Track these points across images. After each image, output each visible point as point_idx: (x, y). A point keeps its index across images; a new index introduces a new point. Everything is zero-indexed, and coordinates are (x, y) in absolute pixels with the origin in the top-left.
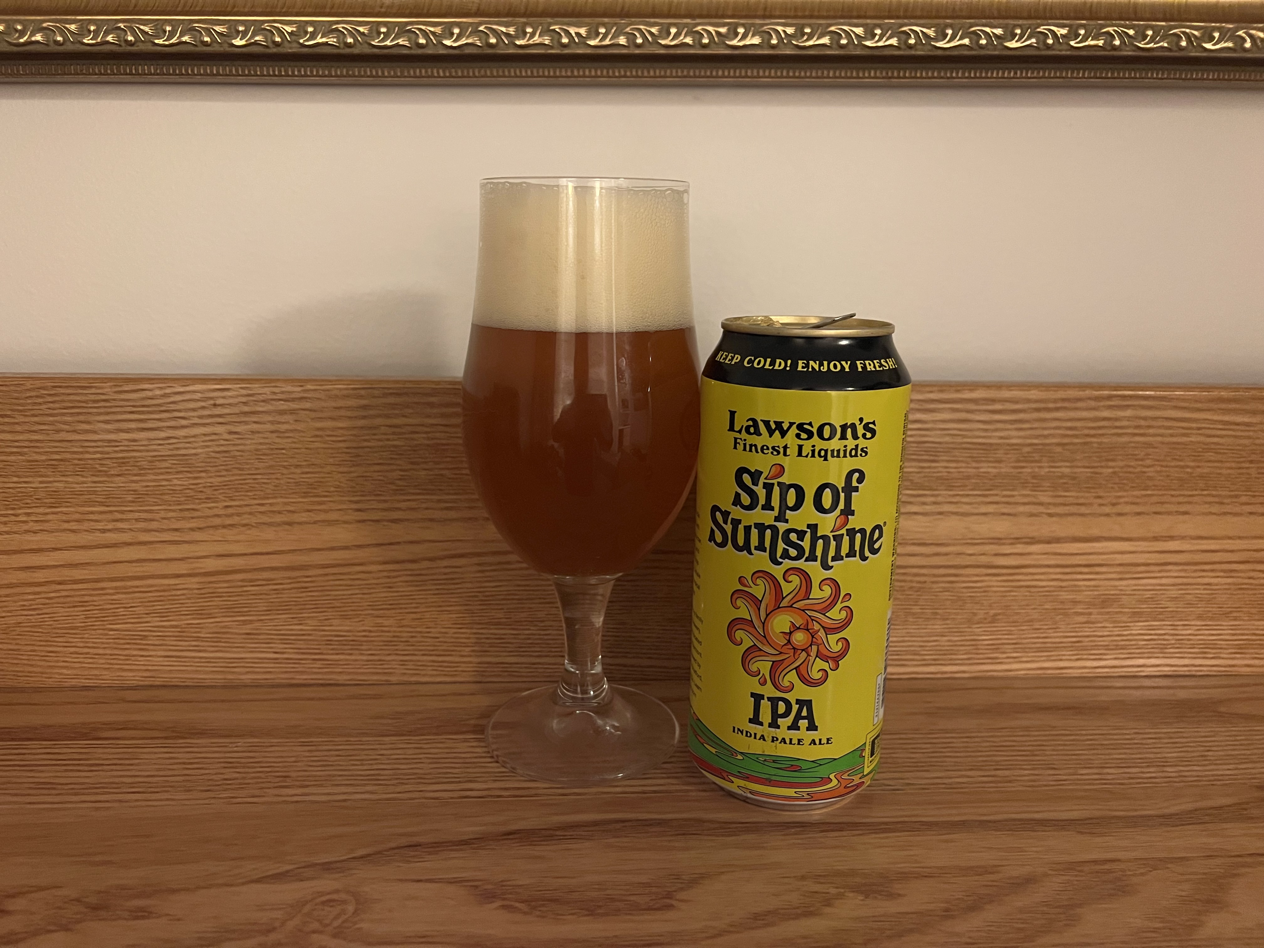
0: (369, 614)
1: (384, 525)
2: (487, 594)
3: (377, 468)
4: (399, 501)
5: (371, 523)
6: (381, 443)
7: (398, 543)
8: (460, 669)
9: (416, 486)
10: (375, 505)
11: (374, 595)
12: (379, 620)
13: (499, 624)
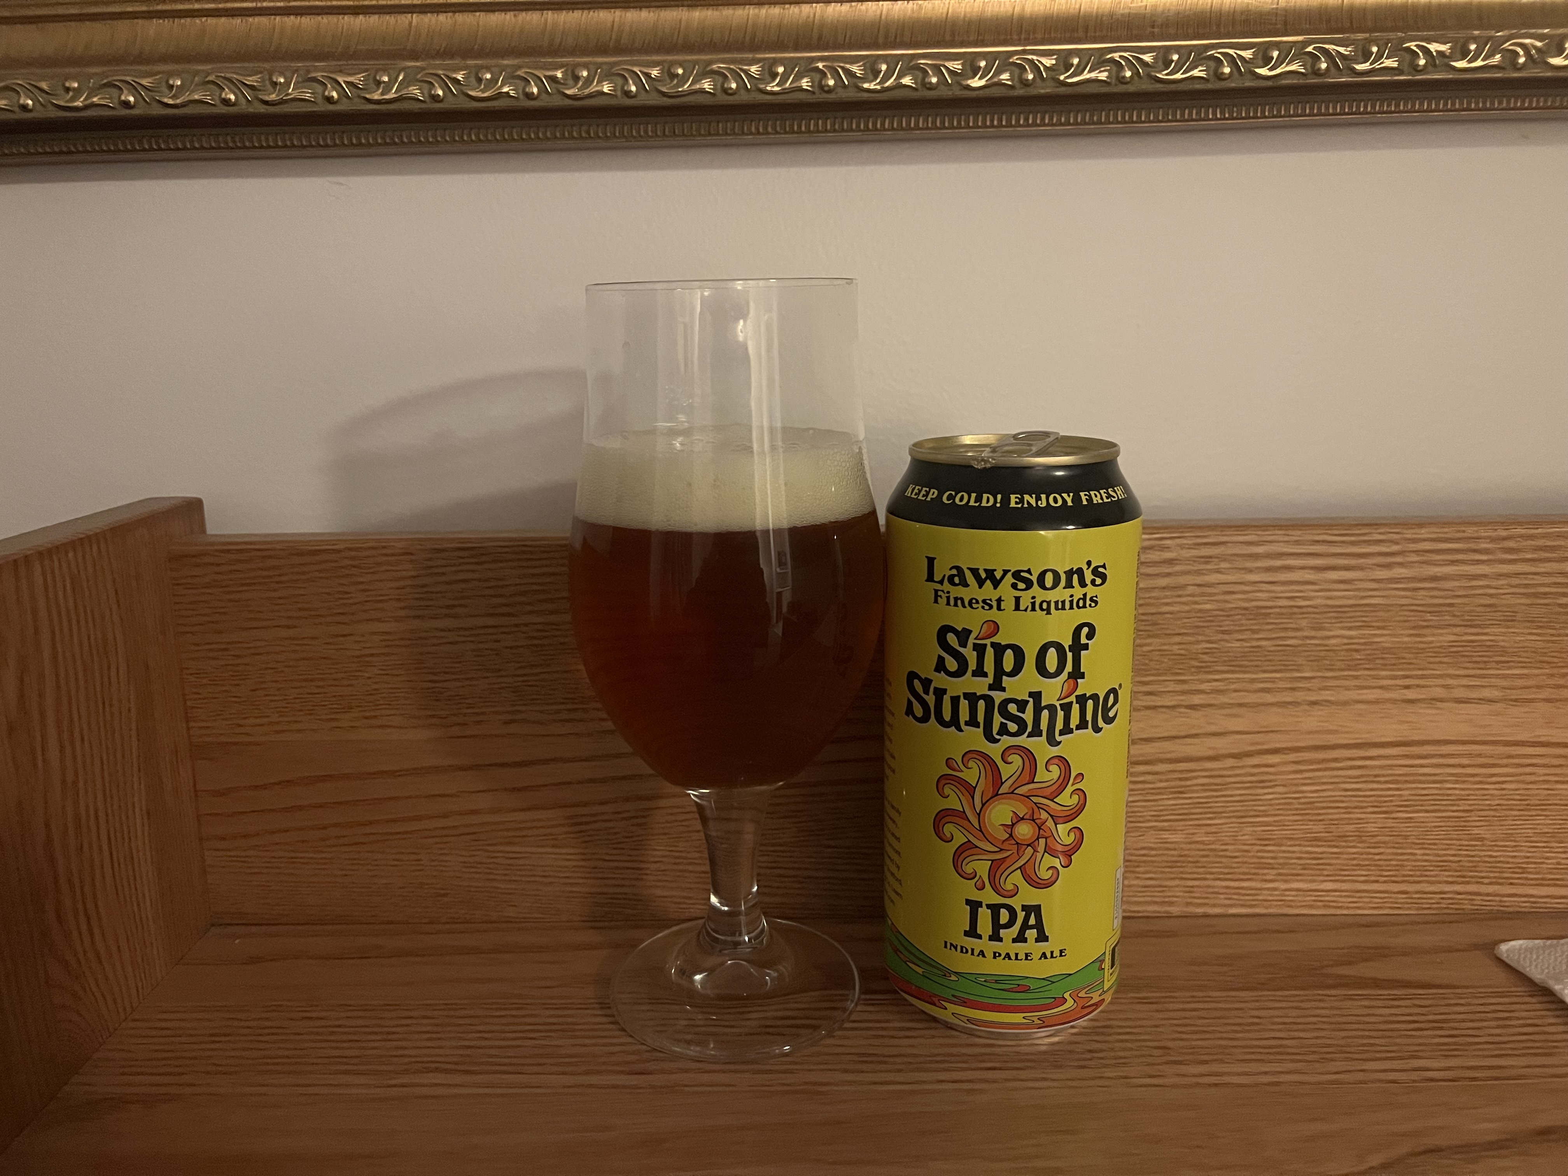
0: (1151, 827)
1: (1180, 713)
2: (1303, 800)
3: (1177, 639)
4: (1202, 682)
5: (1164, 710)
6: (1187, 608)
7: (1196, 736)
8: (1260, 898)
9: (1225, 661)
10: (1172, 687)
11: (1160, 803)
12: (1165, 835)
13: (1316, 839)
